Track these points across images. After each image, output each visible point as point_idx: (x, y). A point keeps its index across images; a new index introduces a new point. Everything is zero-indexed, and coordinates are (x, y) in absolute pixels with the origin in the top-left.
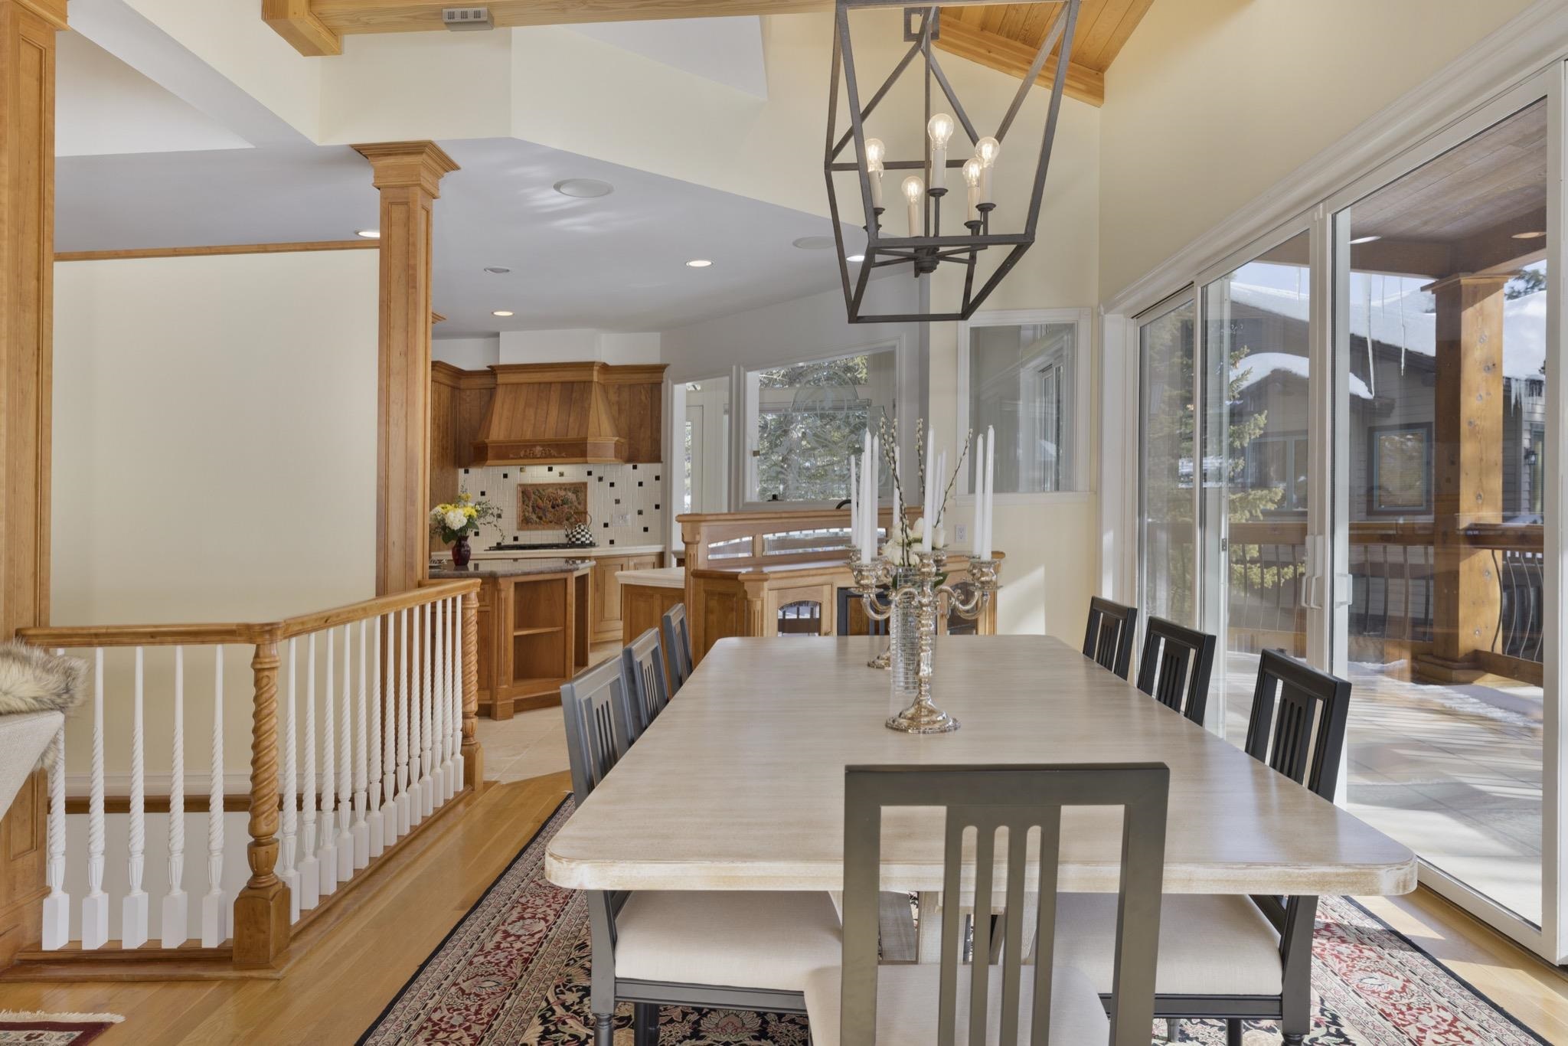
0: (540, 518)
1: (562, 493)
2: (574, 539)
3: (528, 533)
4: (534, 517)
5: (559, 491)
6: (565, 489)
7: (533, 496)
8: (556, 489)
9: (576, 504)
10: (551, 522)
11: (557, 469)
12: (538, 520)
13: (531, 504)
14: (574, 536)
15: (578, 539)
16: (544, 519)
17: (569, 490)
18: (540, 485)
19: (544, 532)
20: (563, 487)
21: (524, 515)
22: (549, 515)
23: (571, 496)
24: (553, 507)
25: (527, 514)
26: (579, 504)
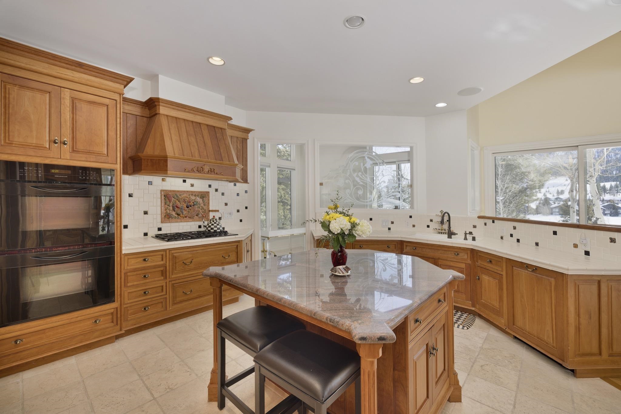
0: (178, 215)
1: (193, 198)
2: (209, 229)
3: (169, 224)
4: (174, 213)
5: (191, 196)
6: (195, 195)
7: (173, 199)
8: (189, 195)
9: (202, 205)
10: (186, 217)
11: (189, 181)
12: (176, 216)
13: (171, 205)
14: (210, 227)
15: (212, 229)
16: (181, 215)
17: (198, 196)
18: (178, 191)
19: (181, 224)
20: (194, 194)
21: (167, 212)
22: (185, 212)
23: (199, 200)
24: (188, 207)
25: (168, 211)
26: (204, 205)
